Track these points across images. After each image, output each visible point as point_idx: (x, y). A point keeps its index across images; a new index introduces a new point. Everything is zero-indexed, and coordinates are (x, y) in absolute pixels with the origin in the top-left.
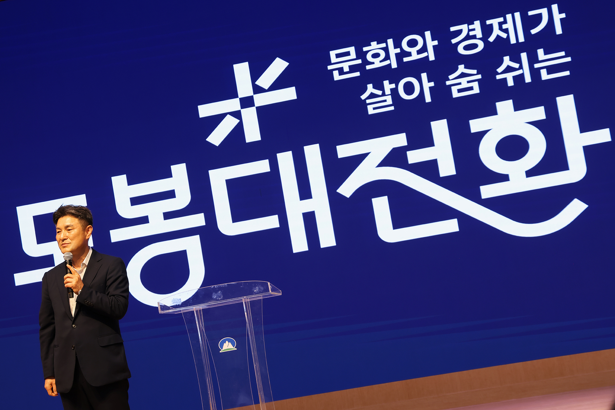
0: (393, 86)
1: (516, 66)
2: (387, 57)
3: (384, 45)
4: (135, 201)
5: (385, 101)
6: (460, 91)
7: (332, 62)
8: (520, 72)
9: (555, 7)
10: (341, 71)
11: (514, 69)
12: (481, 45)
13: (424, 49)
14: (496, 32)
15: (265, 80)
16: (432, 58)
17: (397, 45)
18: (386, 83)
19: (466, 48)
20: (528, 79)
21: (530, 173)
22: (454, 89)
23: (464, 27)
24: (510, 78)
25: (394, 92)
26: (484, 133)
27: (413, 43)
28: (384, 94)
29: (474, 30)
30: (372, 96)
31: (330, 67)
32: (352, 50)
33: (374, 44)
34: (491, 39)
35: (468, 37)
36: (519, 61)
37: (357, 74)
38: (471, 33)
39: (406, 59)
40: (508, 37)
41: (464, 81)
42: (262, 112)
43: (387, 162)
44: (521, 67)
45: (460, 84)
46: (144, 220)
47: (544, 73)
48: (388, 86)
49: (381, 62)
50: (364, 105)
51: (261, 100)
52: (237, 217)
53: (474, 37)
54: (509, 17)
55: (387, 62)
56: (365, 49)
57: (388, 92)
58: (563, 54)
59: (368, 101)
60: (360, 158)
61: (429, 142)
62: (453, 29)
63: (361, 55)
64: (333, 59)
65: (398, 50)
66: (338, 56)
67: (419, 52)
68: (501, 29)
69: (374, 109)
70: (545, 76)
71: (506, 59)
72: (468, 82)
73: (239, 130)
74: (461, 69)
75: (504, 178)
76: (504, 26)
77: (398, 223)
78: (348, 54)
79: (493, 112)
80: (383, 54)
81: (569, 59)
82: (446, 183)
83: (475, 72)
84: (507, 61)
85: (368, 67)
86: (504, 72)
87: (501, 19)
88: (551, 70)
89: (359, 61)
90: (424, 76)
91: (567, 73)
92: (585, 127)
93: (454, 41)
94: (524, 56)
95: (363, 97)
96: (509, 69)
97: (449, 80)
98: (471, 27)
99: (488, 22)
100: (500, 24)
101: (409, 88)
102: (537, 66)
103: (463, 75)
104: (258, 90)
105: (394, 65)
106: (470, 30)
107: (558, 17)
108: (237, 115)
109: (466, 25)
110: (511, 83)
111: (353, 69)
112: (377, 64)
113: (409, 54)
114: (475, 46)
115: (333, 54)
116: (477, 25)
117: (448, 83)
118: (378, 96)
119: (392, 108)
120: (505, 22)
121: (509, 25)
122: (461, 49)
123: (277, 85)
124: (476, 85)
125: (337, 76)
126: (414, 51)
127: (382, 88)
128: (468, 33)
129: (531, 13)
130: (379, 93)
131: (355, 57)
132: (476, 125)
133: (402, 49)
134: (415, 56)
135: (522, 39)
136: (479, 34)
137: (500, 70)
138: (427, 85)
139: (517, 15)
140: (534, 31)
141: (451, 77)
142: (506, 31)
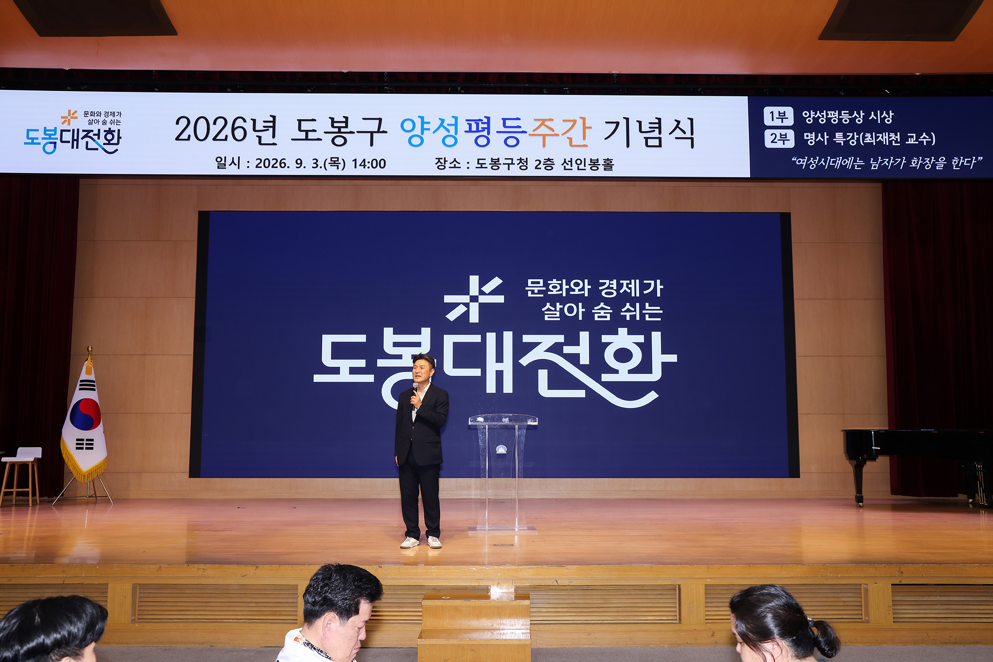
0: (562, 306)
1: (633, 309)
2: (561, 289)
3: (560, 282)
4: (396, 345)
5: (556, 314)
6: (599, 317)
7: (529, 285)
8: (634, 313)
9: (658, 281)
10: (533, 292)
11: (632, 311)
12: (615, 294)
13: (583, 289)
14: (625, 288)
15: (488, 288)
16: (586, 295)
17: (568, 283)
18: (558, 304)
19: (606, 293)
20: (638, 318)
21: (630, 372)
22: (596, 315)
23: (607, 282)
24: (628, 315)
25: (562, 310)
26: (609, 344)
27: (577, 285)
28: (555, 310)
29: (613, 284)
30: (549, 310)
31: (527, 289)
32: (541, 281)
33: (555, 281)
34: (621, 291)
35: (608, 288)
36: (635, 307)
37: (542, 296)
38: (611, 286)
39: (571, 293)
40: (631, 292)
41: (602, 312)
42: (482, 306)
43: (550, 350)
44: (635, 311)
45: (600, 313)
46: (399, 357)
47: (647, 316)
48: (559, 306)
49: (557, 291)
50: (543, 314)
51: (483, 299)
52: (456, 365)
53: (612, 288)
54: (633, 281)
55: (561, 292)
56: (549, 282)
57: (558, 309)
58: (659, 308)
59: (546, 312)
60: (535, 345)
61: (577, 343)
62: (601, 281)
63: (546, 285)
64: (530, 284)
65: (568, 287)
66: (532, 283)
67: (579, 290)
68: (627, 287)
69: (548, 317)
70: (647, 318)
71: (628, 304)
72: (605, 313)
73: (466, 315)
74: (602, 305)
75: (616, 372)
76: (630, 286)
77: (551, 387)
78: (539, 283)
79: (616, 333)
80: (559, 287)
81: (661, 312)
82: (583, 368)
83: (609, 308)
84: (628, 306)
85: (549, 293)
86: (624, 312)
87: (628, 282)
88: (651, 315)
89: (544, 289)
90: (580, 304)
91: (660, 319)
92: (664, 351)
93: (600, 288)
94: (638, 305)
95: (543, 309)
96: (628, 311)
97: (594, 310)
98: (611, 282)
99: (621, 282)
100: (627, 284)
101: (571, 310)
102: (644, 312)
103: (602, 309)
104: (482, 293)
105: (564, 295)
106: (610, 284)
107: (659, 287)
108: (467, 305)
109: (608, 281)
110: (628, 318)
111: (540, 292)
112: (555, 292)
113: (574, 290)
114: (612, 293)
115: (530, 281)
116: (615, 282)
117: (593, 311)
118: (552, 311)
119: (559, 319)
120: (630, 283)
121: (632, 286)
122: (603, 293)
123: (494, 292)
124: (608, 316)
125: (530, 294)
126: (577, 289)
127: (555, 307)
128: (609, 285)
129: (645, 282)
130: (553, 309)
131: (542, 285)
132: (605, 338)
133: (570, 286)
134: (577, 292)
135: (638, 295)
136: (615, 288)
137: (623, 310)
138: (581, 310)
139: (638, 281)
140: (645, 292)
141: (595, 308)
142: (630, 289)
